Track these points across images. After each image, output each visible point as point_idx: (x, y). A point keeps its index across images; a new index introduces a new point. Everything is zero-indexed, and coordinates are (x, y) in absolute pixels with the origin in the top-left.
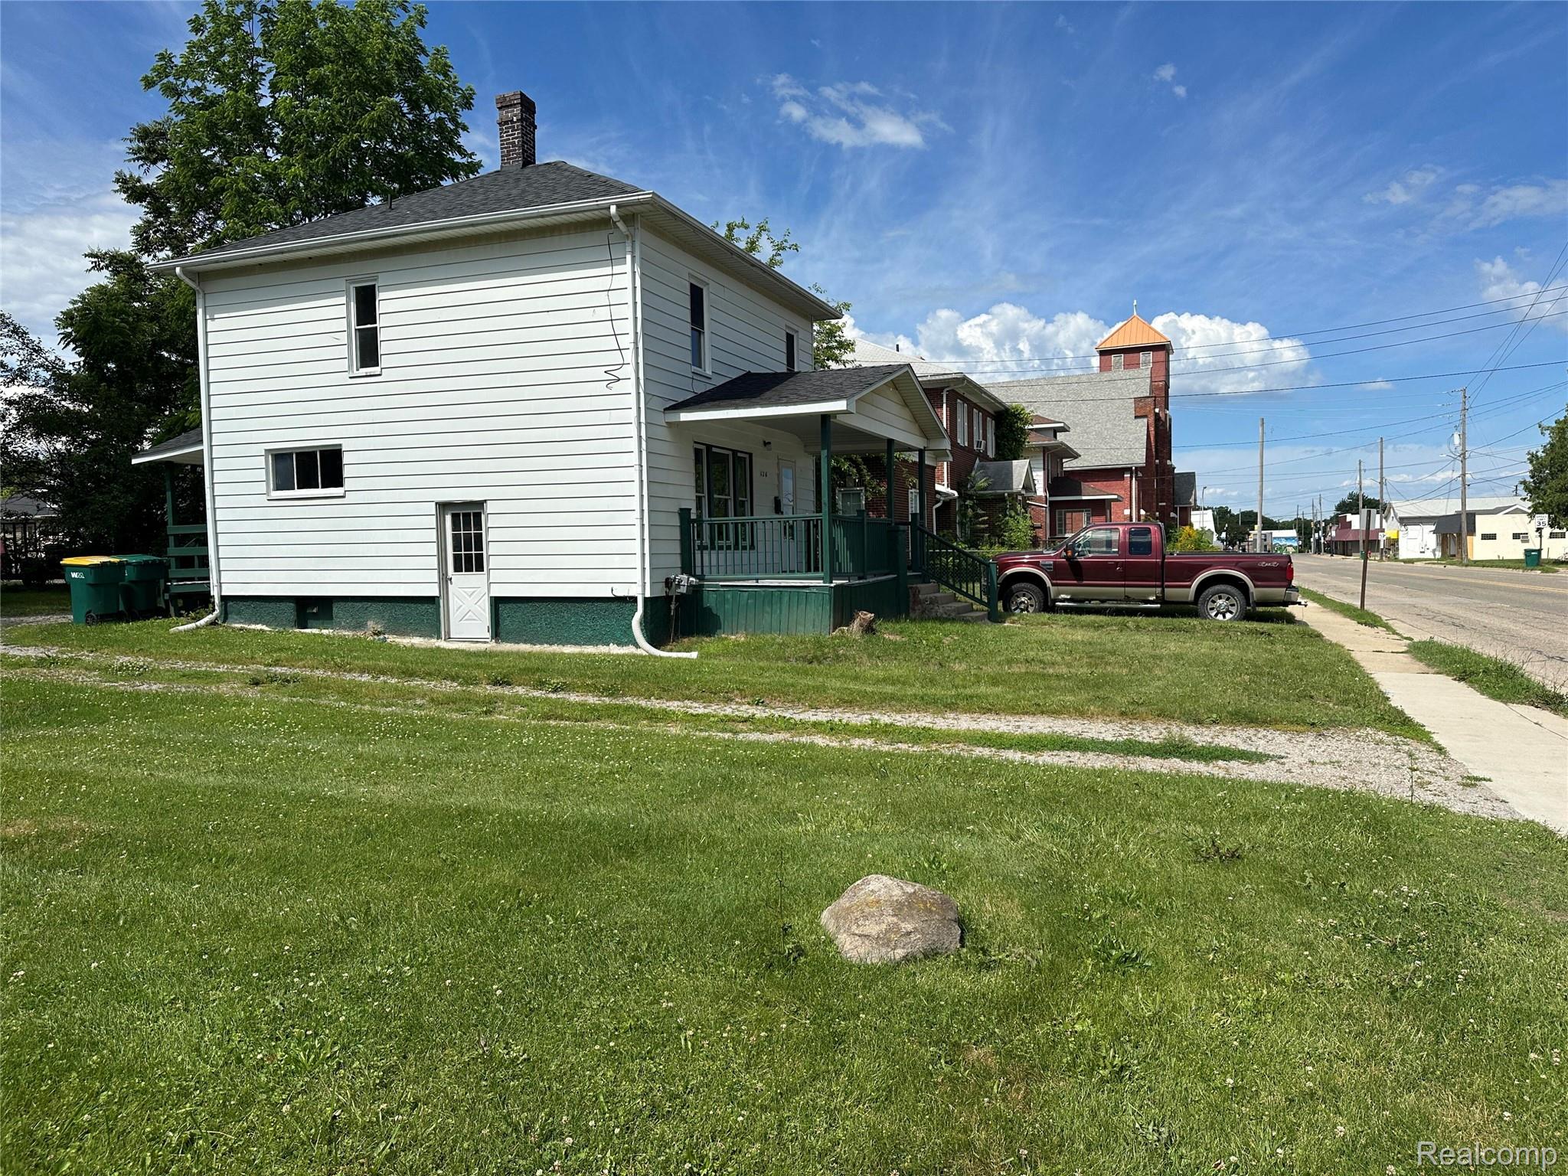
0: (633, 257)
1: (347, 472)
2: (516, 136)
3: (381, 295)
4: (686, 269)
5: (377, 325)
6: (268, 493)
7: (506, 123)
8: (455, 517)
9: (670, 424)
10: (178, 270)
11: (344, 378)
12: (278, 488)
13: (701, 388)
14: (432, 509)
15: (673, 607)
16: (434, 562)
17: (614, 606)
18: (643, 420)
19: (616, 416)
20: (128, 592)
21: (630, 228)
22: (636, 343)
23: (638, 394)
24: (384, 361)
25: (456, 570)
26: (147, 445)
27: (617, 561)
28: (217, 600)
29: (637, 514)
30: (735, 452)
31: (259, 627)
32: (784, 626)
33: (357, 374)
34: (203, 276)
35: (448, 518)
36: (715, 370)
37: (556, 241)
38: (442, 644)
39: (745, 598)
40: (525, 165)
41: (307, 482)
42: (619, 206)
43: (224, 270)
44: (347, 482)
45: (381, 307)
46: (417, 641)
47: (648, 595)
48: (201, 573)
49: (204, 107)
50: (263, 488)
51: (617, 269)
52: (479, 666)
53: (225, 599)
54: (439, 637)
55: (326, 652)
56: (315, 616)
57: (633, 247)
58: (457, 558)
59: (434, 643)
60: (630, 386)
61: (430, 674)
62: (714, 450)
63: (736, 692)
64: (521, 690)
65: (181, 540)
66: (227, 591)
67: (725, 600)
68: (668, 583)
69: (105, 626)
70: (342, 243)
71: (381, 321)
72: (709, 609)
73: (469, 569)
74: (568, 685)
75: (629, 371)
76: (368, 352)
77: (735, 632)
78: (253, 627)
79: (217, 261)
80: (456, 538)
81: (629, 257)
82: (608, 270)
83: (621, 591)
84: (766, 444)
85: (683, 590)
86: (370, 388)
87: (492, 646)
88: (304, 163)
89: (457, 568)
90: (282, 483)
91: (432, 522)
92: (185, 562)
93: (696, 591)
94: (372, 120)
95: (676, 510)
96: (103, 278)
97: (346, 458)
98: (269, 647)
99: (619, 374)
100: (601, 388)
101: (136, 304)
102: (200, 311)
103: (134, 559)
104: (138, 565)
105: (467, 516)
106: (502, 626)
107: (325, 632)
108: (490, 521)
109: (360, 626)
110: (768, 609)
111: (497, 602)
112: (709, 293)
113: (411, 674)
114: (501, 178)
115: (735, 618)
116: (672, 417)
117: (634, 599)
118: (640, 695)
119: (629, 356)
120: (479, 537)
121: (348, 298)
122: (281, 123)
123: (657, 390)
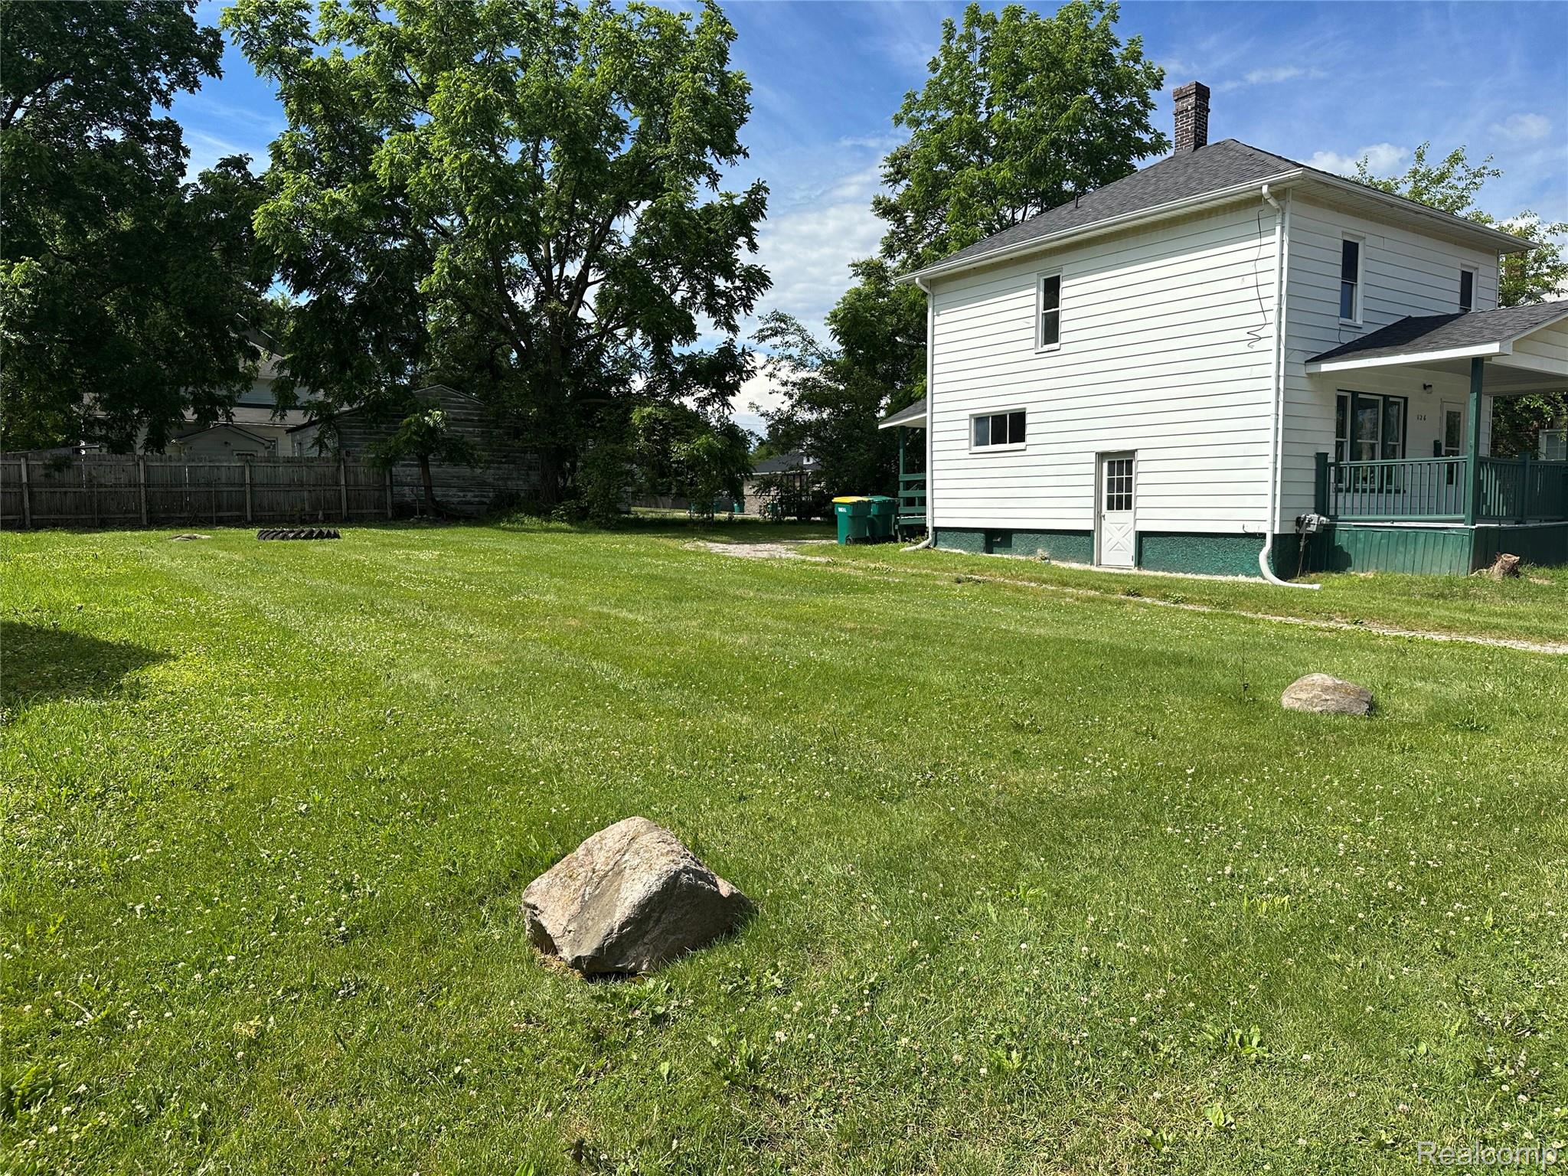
0: (1283, 228)
1: (1029, 429)
2: (1190, 123)
3: (1063, 284)
4: (1338, 228)
5: (1059, 309)
6: (970, 449)
7: (1182, 112)
8: (1111, 464)
9: (1310, 375)
10: (917, 280)
11: (1031, 354)
12: (977, 444)
13: (1347, 338)
14: (1092, 457)
15: (1302, 544)
16: (1091, 502)
17: (1244, 541)
18: (1282, 373)
19: (1257, 371)
20: (872, 523)
21: (1282, 203)
22: (1280, 304)
23: (1279, 349)
24: (1063, 338)
25: (1109, 508)
26: (882, 413)
27: (1250, 501)
28: (930, 531)
29: (1271, 458)
30: (1386, 397)
31: (959, 551)
32: (1417, 566)
33: (1041, 350)
34: (933, 283)
35: (1105, 465)
36: (1364, 320)
37: (1213, 221)
38: (1094, 568)
39: (1379, 538)
40: (1196, 148)
41: (998, 439)
42: (1270, 185)
43: (949, 275)
44: (1028, 438)
45: (1064, 293)
46: (1075, 566)
47: (1277, 532)
48: (919, 509)
49: (936, 131)
50: (966, 444)
51: (1265, 240)
52: (1117, 581)
53: (936, 529)
54: (1092, 564)
55: (1006, 567)
56: (999, 545)
57: (1283, 219)
58: (1110, 499)
59: (1087, 567)
60: (1272, 344)
61: (1079, 585)
62: (1360, 396)
63: (1338, 613)
64: (1148, 600)
65: (908, 485)
66: (939, 523)
67: (1357, 539)
68: (1299, 522)
69: (858, 546)
70: (1036, 245)
71: (1063, 305)
72: (1341, 547)
73: (1119, 508)
74: (1187, 599)
75: (1272, 330)
76: (1051, 331)
77: (1365, 569)
78: (954, 551)
79: (944, 270)
80: (1110, 482)
81: (1278, 229)
82: (1257, 242)
83: (1251, 528)
84: (1425, 387)
85: (1313, 528)
86: (1051, 361)
87: (1135, 571)
88: (1011, 166)
89: (1110, 507)
90: (981, 441)
91: (1092, 468)
92: (910, 502)
93: (1328, 531)
94: (1068, 119)
95: (1313, 454)
96: (858, 282)
97: (1029, 419)
98: (965, 563)
99: (1260, 334)
100: (1243, 347)
101: (880, 300)
102: (930, 310)
103: (877, 499)
104: (879, 503)
105: (1120, 463)
106: (1144, 555)
107: (1005, 556)
108: (1138, 467)
109: (1032, 552)
110: (1402, 549)
111: (1141, 536)
112: (1365, 245)
113: (1066, 584)
114: (1173, 164)
115: (1366, 556)
116: (1313, 368)
117: (1263, 536)
118: (1248, 609)
119: (1272, 317)
120: (1129, 480)
121: (1038, 288)
122: (994, 132)
123: (1299, 345)
